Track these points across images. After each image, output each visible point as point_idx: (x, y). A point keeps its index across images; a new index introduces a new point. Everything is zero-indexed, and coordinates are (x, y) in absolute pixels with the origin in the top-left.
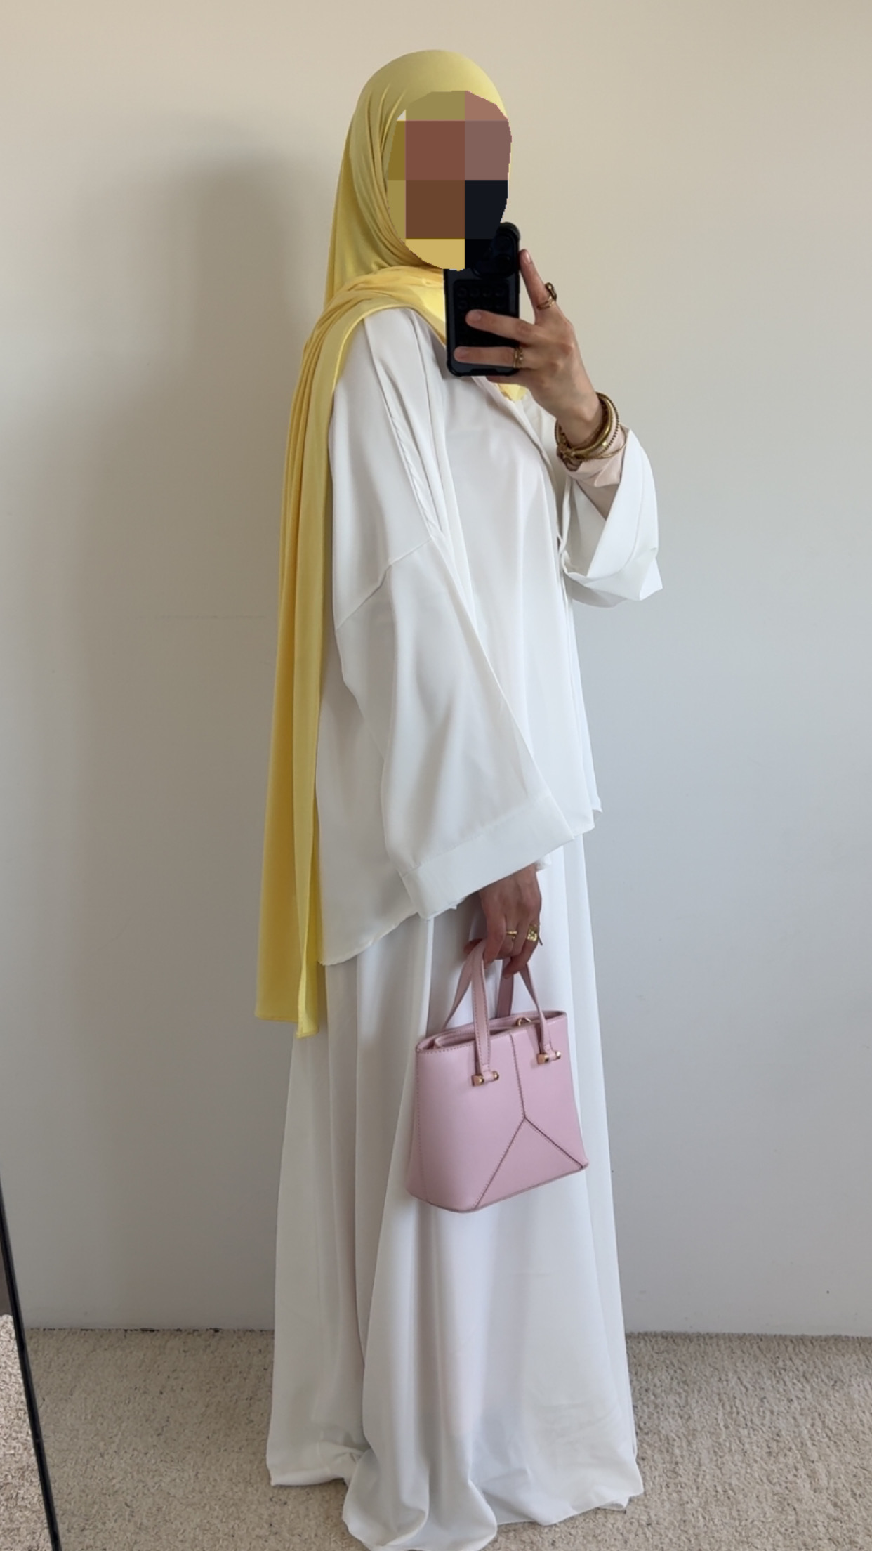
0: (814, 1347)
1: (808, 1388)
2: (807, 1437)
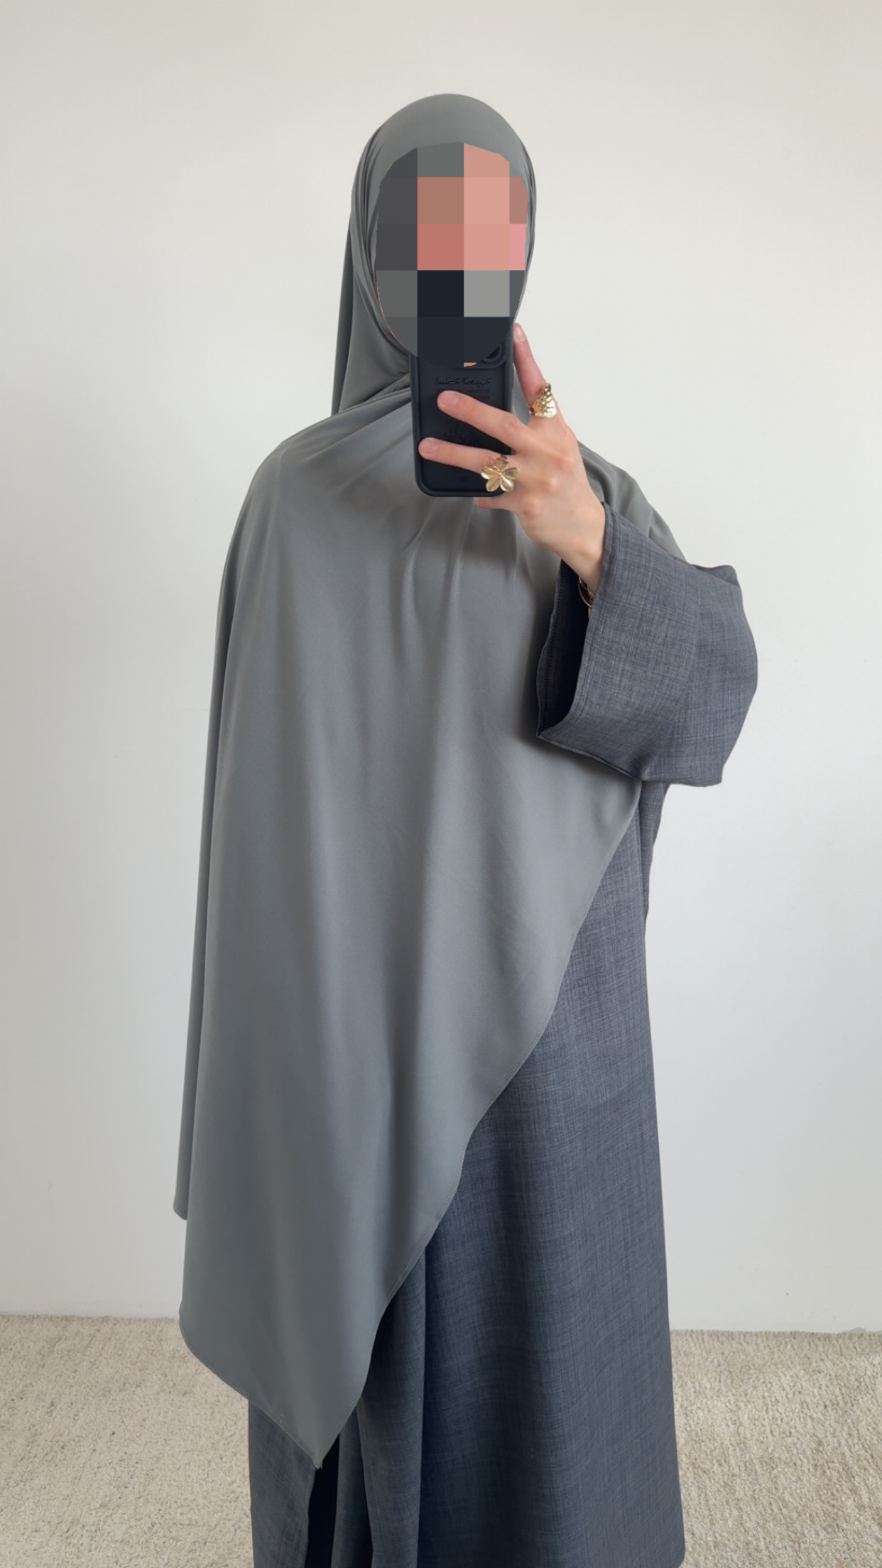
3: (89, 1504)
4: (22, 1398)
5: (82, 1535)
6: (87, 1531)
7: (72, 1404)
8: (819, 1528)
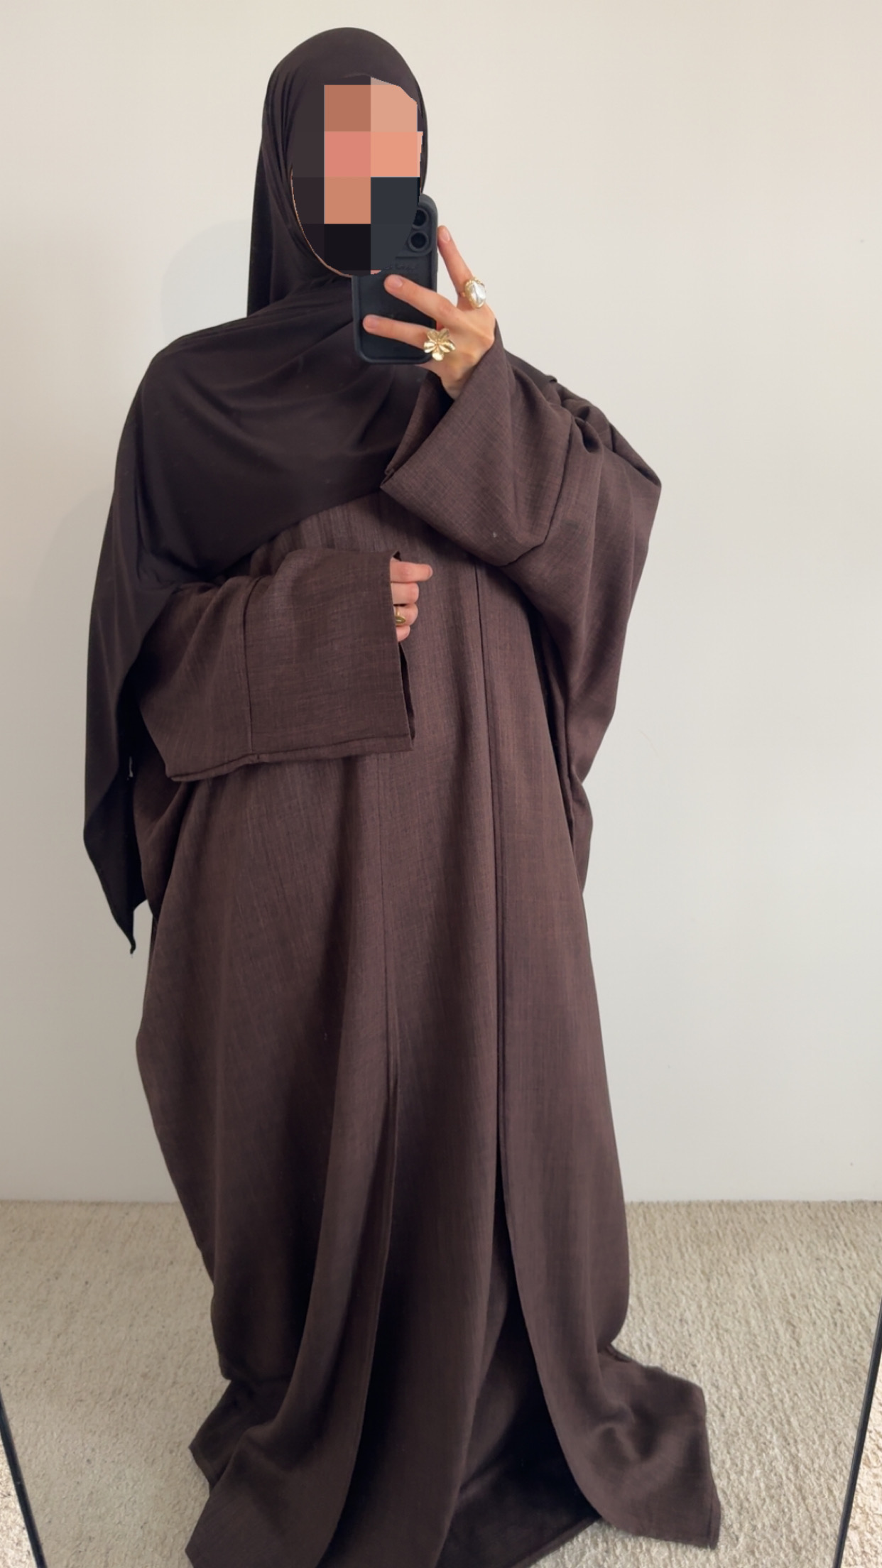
0: (856, 1214)
1: (854, 1255)
2: (863, 1307)
3: (130, 1375)
4: (57, 1278)
5: (125, 1403)
6: (130, 1399)
7: (107, 1283)
8: (841, 1381)
